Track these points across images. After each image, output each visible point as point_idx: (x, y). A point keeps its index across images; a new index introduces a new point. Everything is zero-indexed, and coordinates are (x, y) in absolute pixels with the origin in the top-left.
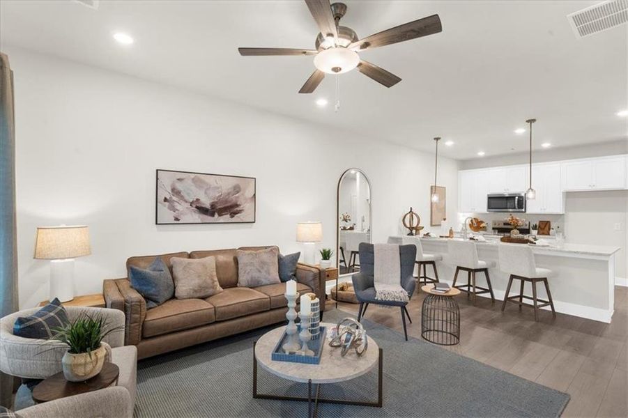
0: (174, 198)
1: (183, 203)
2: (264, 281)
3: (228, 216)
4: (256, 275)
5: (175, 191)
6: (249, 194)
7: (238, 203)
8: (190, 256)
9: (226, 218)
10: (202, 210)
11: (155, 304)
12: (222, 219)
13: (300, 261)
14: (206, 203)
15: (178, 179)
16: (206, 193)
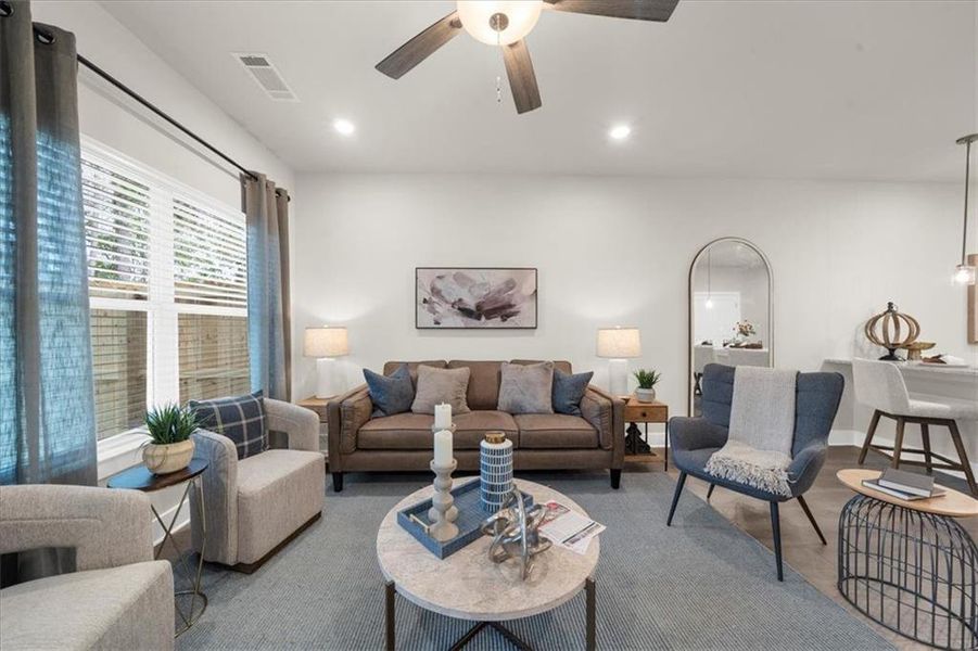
0: (434, 299)
1: (444, 305)
2: (529, 408)
3: (499, 319)
4: (518, 397)
5: (435, 291)
6: (528, 289)
7: (513, 303)
8: (447, 366)
9: (496, 321)
10: (466, 312)
11: (382, 414)
12: (490, 323)
14: (471, 303)
15: (439, 277)
16: (470, 291)
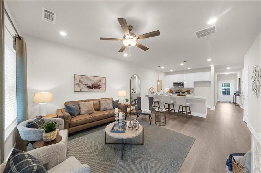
0: (80, 83)
1: (83, 85)
2: (108, 109)
3: (97, 89)
4: (106, 107)
5: (80, 81)
6: (103, 82)
7: (100, 85)
8: (85, 101)
9: (96, 89)
10: (89, 87)
11: (74, 116)
12: (95, 90)
13: (119, 102)
14: (90, 85)
15: (81, 78)
16: (90, 82)
